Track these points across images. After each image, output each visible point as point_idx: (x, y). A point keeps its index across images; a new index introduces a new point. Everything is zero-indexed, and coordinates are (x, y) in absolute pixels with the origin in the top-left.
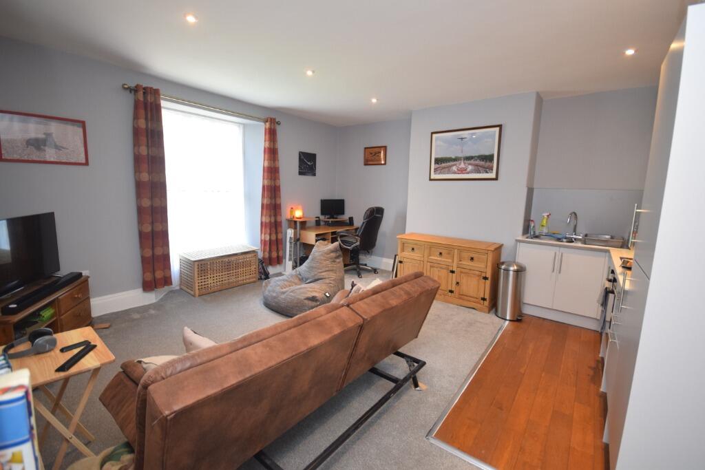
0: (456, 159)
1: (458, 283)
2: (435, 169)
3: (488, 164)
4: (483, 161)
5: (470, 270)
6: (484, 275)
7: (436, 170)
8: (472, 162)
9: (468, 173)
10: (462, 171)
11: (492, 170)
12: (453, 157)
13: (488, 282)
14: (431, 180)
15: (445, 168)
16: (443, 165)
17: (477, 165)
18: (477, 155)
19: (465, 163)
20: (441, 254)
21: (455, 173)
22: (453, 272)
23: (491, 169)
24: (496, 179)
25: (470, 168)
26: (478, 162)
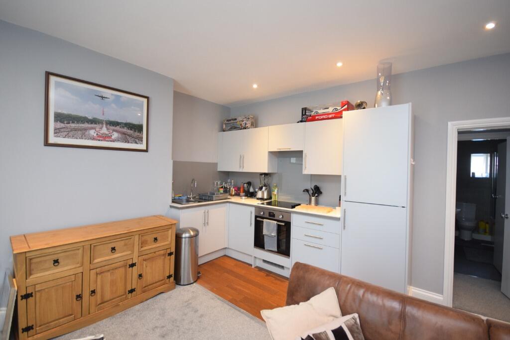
0: (94, 121)
1: (140, 276)
2: (55, 129)
3: (137, 134)
4: (131, 130)
5: (155, 252)
6: (169, 252)
7: (57, 131)
8: (118, 128)
9: (113, 141)
10: (105, 138)
11: (142, 141)
12: (90, 118)
13: (173, 257)
14: (47, 143)
15: (75, 130)
16: (73, 125)
17: (124, 134)
18: (124, 122)
19: (108, 129)
20: (113, 249)
21: (93, 139)
22: (132, 265)
23: (141, 139)
24: (146, 151)
25: (115, 135)
26: (125, 130)
